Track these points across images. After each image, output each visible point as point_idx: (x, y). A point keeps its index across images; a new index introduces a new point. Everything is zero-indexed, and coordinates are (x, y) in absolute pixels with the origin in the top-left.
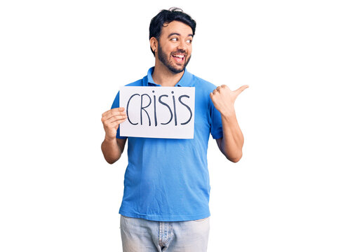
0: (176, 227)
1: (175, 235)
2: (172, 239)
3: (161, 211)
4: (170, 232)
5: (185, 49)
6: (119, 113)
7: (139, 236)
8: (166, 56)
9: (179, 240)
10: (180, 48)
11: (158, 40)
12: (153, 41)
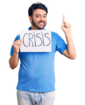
0: (41, 95)
1: (41, 98)
2: (40, 100)
3: (36, 88)
4: (39, 97)
5: (43, 20)
6: (20, 42)
7: (25, 99)
8: (35, 23)
9: (43, 100)
10: (41, 20)
11: (32, 17)
12: (30, 18)
